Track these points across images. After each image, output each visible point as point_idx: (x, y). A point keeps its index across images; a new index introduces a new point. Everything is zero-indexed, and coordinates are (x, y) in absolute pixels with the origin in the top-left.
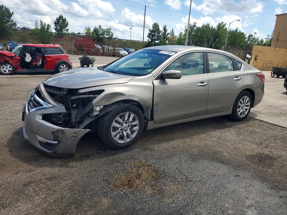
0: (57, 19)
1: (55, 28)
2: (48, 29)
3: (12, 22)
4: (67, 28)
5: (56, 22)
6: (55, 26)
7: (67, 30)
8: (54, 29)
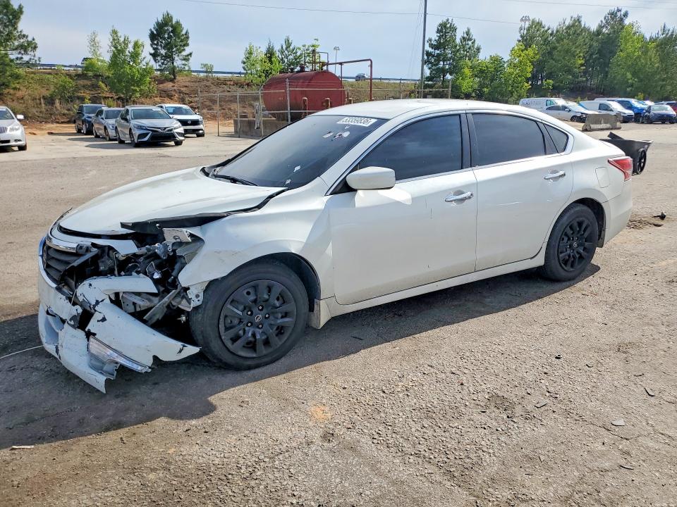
0: (158, 24)
1: (153, 52)
2: (135, 56)
3: (22, 40)
4: (187, 50)
5: (155, 32)
6: (151, 45)
7: (186, 58)
8: (151, 54)
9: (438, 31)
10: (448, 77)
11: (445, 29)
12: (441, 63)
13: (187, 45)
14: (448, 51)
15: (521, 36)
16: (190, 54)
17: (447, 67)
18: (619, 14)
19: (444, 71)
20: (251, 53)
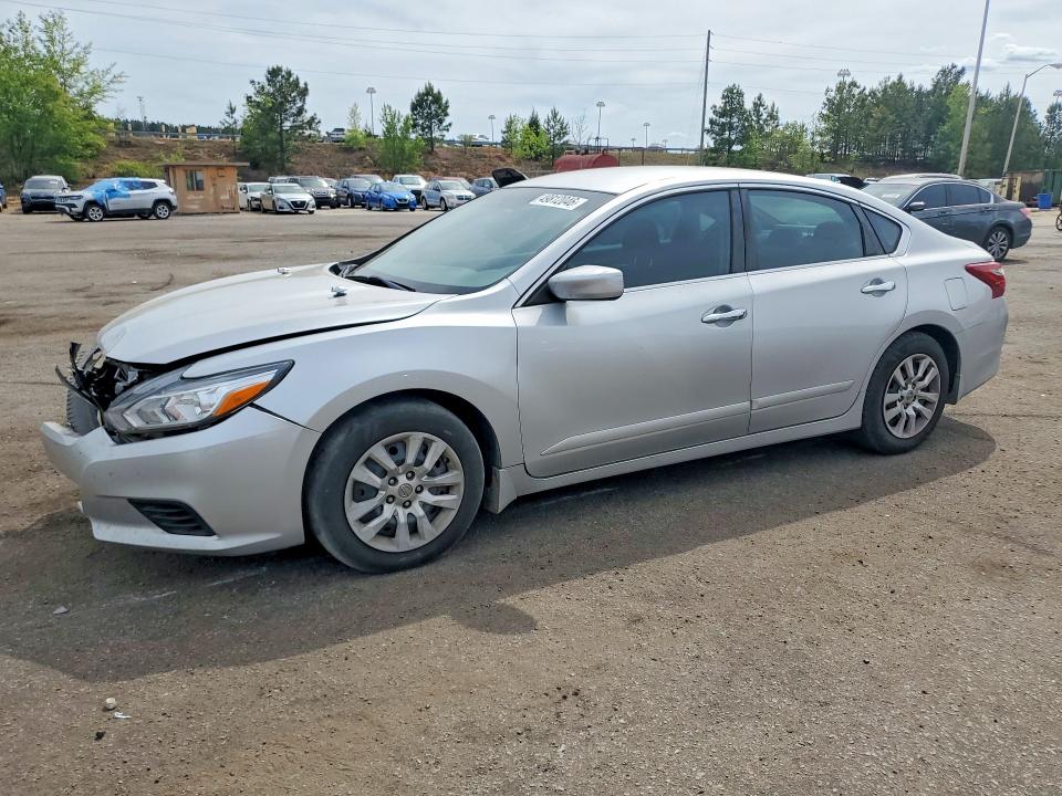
9: (724, 97)
10: (736, 148)
11: (732, 96)
12: (727, 133)
13: (446, 115)
14: (735, 120)
15: (828, 100)
16: (450, 124)
17: (733, 138)
18: (954, 71)
19: (731, 143)
20: (511, 122)
